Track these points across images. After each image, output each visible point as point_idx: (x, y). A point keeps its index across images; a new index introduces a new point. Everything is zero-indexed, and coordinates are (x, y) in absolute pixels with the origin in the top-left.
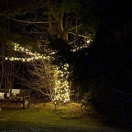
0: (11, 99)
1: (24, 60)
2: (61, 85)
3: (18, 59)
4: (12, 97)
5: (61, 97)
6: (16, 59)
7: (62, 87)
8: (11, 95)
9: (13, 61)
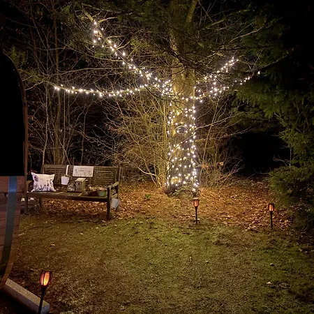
0: (72, 192)
1: (101, 95)
2: (184, 153)
3: (87, 93)
4: (74, 185)
5: (183, 179)
6: (81, 91)
7: (185, 158)
8: (73, 179)
9: (72, 97)
